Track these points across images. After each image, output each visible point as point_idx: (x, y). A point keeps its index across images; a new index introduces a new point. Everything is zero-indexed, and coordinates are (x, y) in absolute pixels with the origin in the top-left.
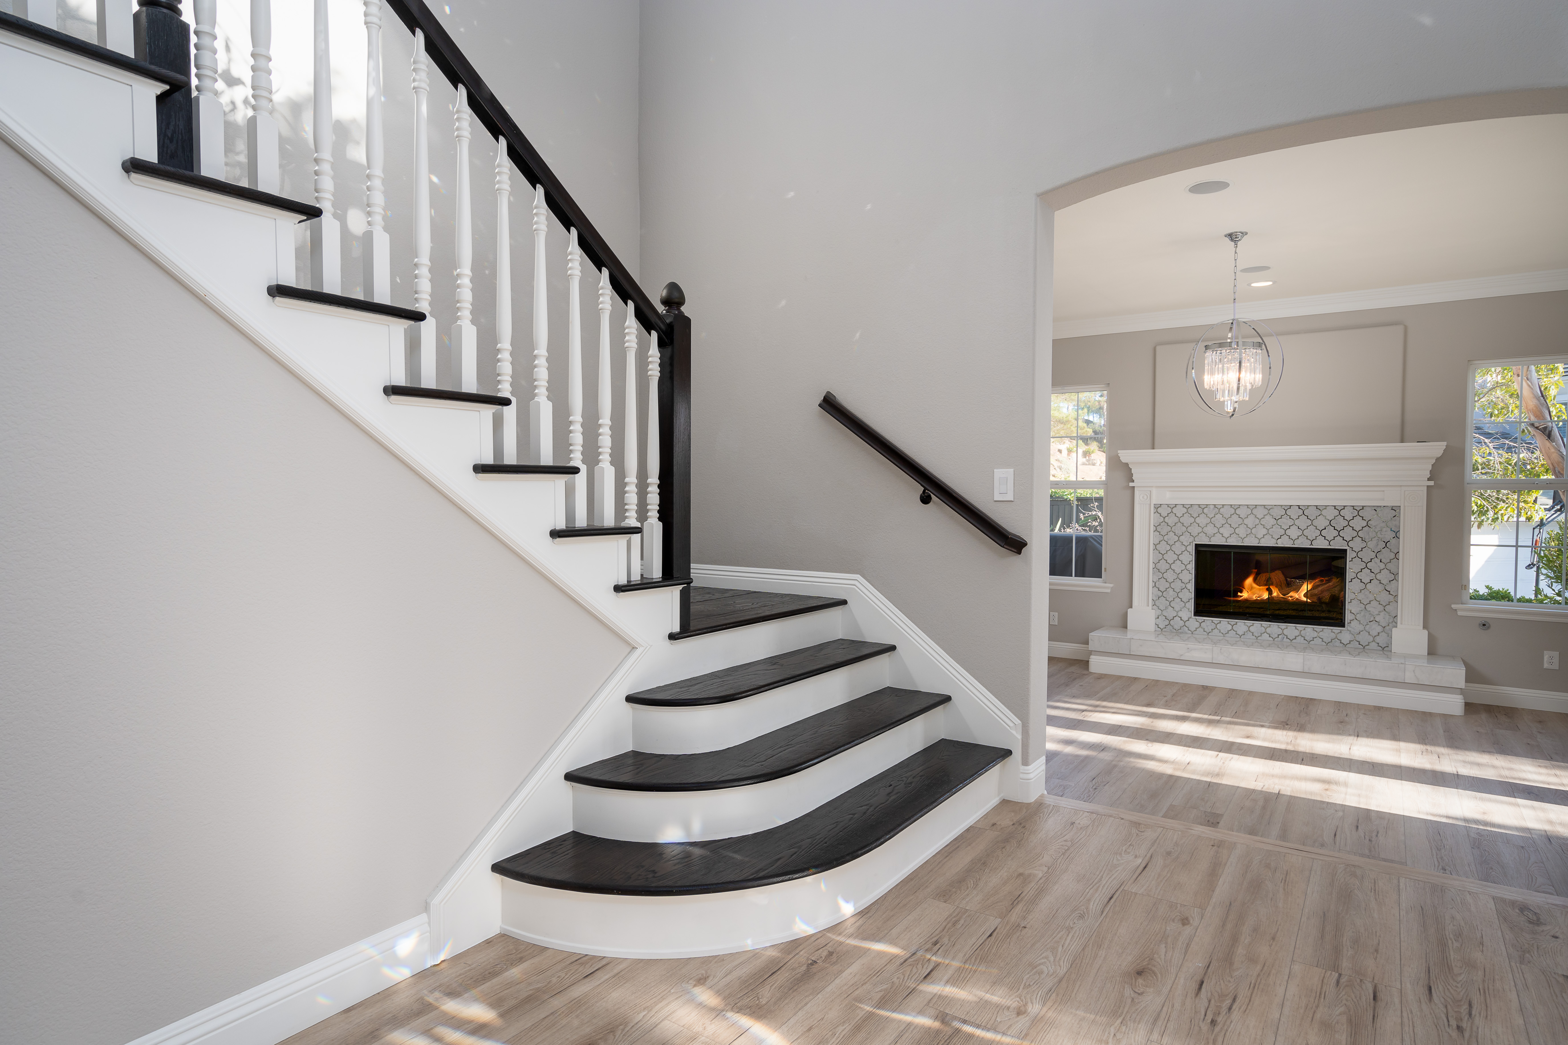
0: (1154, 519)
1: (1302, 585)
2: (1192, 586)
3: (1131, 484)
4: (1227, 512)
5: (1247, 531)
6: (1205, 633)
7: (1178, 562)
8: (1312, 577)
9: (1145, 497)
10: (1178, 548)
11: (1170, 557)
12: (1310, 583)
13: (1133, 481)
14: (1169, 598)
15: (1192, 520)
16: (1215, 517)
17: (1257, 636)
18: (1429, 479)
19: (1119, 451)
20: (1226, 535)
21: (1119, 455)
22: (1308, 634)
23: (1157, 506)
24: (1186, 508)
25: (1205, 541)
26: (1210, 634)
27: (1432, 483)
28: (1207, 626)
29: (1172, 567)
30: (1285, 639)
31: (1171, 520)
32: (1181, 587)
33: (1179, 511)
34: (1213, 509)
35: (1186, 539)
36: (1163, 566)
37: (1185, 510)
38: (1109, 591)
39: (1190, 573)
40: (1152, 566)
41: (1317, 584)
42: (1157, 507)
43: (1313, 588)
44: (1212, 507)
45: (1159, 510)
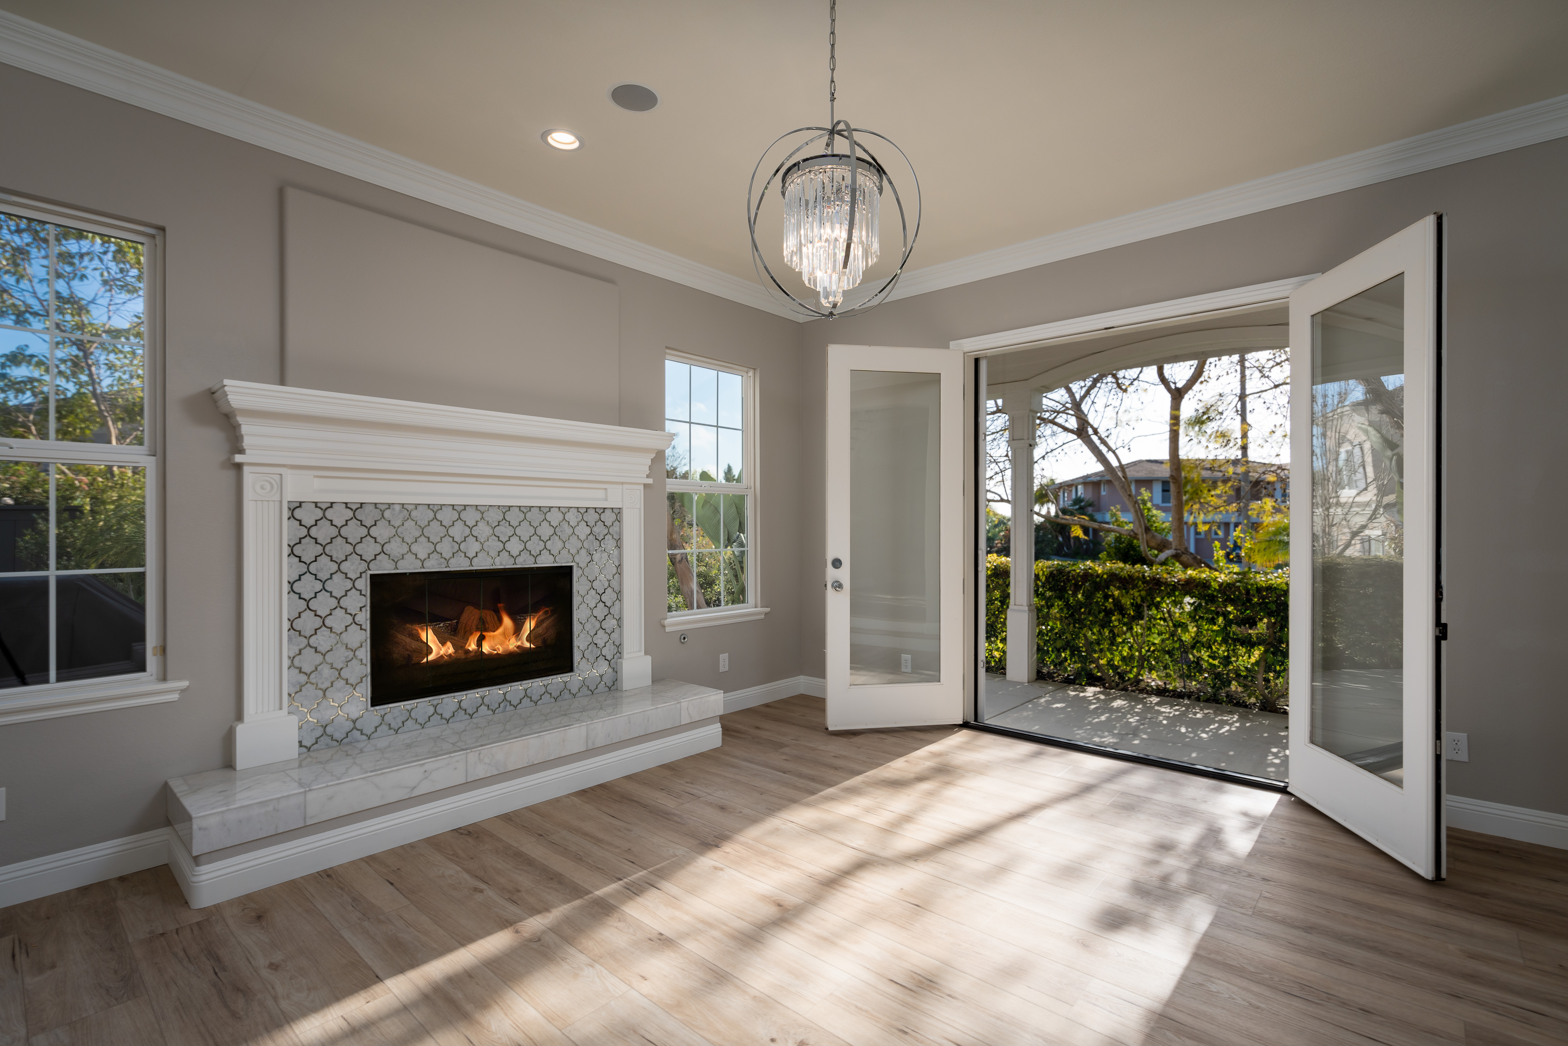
0: (289, 531)
1: (524, 622)
2: (367, 651)
3: (238, 458)
4: (423, 516)
5: (453, 547)
6: (392, 732)
7: (339, 612)
8: (535, 610)
9: (268, 486)
10: (338, 585)
11: (323, 604)
12: (533, 619)
13: (241, 451)
14: (322, 683)
15: (364, 531)
16: (403, 525)
17: (471, 713)
18: (648, 476)
19: (226, 382)
20: (422, 555)
21: (226, 388)
22: (534, 692)
23: (293, 506)
24: (352, 510)
25: (385, 567)
26: (399, 731)
27: (650, 481)
28: (394, 718)
29: (328, 622)
30: (509, 708)
31: (323, 532)
32: (346, 657)
33: (339, 516)
34: (400, 511)
35: (353, 567)
36: (308, 623)
37: (350, 514)
38: (175, 697)
39: (361, 629)
40: (286, 625)
41: (541, 618)
42: (295, 508)
43: (537, 626)
44: (397, 508)
45: (298, 513)
